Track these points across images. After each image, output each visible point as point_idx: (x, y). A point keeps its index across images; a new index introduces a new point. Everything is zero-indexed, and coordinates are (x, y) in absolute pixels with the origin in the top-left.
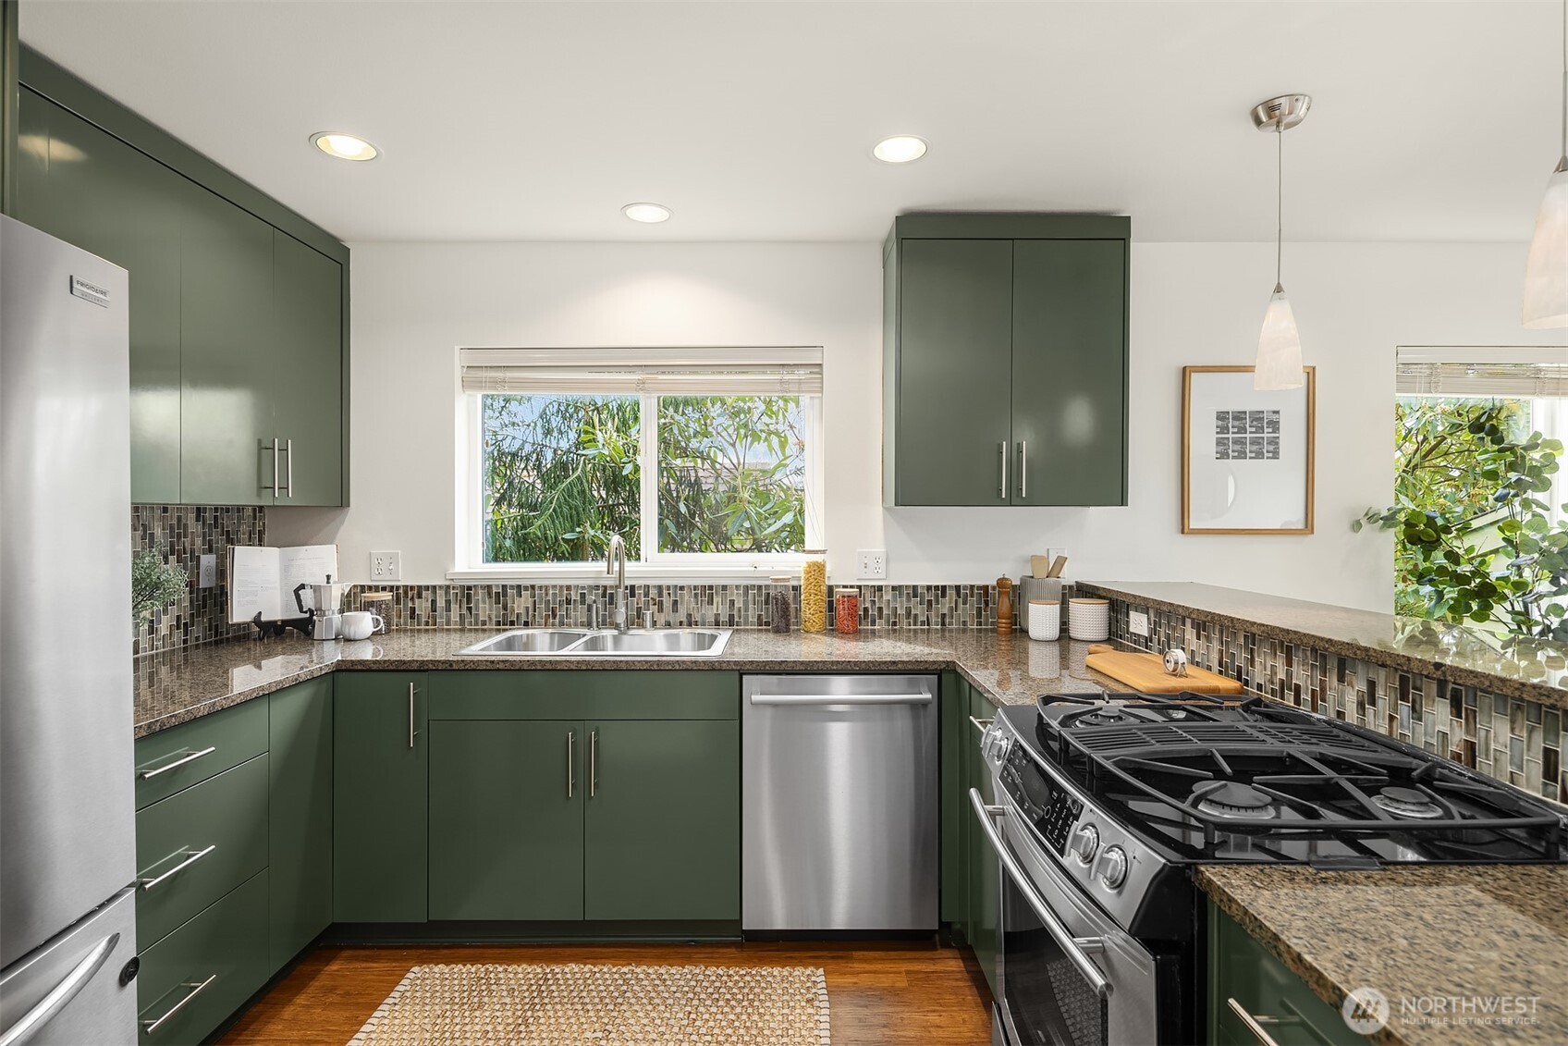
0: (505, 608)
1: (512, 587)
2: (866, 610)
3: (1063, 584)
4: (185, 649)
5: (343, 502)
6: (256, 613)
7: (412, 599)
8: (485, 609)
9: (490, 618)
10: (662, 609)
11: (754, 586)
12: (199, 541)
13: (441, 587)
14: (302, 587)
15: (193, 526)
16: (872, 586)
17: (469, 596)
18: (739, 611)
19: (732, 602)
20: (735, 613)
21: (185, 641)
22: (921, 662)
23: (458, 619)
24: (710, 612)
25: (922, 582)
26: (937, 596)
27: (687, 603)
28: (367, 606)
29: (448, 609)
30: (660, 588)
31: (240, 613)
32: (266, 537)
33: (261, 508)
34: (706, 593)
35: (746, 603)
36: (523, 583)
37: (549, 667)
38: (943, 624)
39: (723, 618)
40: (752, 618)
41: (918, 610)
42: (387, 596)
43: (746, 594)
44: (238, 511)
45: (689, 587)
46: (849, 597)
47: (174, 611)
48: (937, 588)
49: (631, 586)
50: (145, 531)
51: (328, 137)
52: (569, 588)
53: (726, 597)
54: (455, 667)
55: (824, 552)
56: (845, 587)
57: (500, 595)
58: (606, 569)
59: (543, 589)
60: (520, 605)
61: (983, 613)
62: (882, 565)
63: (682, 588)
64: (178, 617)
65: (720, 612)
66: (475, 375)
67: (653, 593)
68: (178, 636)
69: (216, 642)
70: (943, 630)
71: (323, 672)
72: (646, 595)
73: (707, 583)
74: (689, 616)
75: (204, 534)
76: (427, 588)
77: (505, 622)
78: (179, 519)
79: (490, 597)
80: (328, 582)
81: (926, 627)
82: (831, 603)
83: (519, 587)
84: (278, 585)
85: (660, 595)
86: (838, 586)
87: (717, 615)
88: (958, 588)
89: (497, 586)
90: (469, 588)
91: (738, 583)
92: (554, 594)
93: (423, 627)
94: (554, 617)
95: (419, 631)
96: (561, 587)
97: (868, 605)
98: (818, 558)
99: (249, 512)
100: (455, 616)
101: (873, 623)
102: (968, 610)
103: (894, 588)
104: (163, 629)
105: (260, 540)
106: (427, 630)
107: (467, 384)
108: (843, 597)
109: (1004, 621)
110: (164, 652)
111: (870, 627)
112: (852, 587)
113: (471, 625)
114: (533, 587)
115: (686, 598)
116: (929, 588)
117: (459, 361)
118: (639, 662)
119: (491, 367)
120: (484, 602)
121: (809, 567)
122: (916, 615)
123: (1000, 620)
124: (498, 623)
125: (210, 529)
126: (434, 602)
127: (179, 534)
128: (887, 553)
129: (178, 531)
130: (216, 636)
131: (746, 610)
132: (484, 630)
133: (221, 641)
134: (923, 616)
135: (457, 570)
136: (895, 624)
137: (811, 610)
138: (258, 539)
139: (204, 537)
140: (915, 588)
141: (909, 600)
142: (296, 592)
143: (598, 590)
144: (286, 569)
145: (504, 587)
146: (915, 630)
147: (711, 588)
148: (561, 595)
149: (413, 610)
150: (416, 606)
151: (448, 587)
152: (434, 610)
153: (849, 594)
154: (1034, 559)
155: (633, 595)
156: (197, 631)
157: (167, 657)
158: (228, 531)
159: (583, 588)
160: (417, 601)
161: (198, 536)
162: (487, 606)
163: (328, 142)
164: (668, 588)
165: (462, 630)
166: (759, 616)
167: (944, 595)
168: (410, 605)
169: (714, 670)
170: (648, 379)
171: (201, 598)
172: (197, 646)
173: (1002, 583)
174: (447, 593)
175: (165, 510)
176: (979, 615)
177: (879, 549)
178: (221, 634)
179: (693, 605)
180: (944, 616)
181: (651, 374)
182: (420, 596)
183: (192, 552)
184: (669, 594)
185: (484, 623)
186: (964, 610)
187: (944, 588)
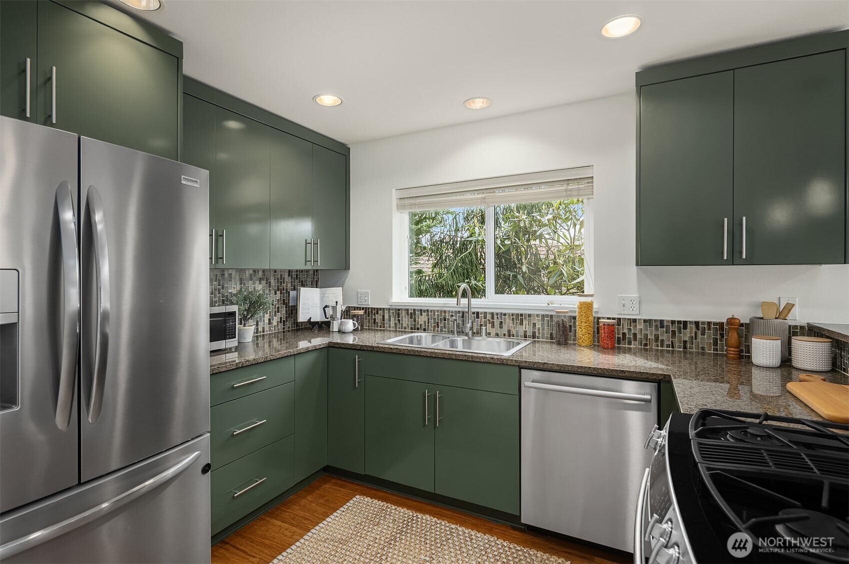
0: (415, 321)
1: (418, 310)
2: (624, 334)
3: (790, 324)
4: (284, 332)
5: (347, 267)
6: (309, 318)
7: (374, 314)
8: (406, 321)
9: (408, 326)
10: (494, 326)
11: (548, 315)
12: (289, 285)
13: (386, 309)
14: (326, 306)
15: (287, 278)
16: (628, 319)
17: (399, 313)
18: (539, 330)
19: (534, 324)
20: (537, 331)
21: (284, 328)
22: (643, 373)
23: (394, 325)
24: (521, 330)
25: (667, 317)
26: (679, 328)
27: (508, 324)
28: (353, 317)
29: (390, 320)
30: (492, 314)
31: (302, 318)
32: (319, 284)
33: (317, 270)
34: (519, 318)
35: (543, 325)
36: (423, 308)
37: (417, 354)
38: (685, 347)
39: (529, 333)
40: (547, 335)
41: (665, 337)
42: (361, 312)
43: (543, 320)
44: (307, 272)
45: (509, 314)
46: (608, 325)
47: (279, 315)
48: (679, 322)
49: (477, 312)
50: (267, 280)
51: (321, 97)
52: (445, 312)
53: (531, 322)
54: (375, 349)
55: (592, 296)
56: (609, 318)
57: (412, 314)
58: (456, 302)
59: (433, 312)
60: (422, 319)
61: (719, 342)
62: (637, 306)
63: (505, 315)
64: (281, 318)
65: (527, 330)
66: (404, 202)
67: (489, 317)
68: (281, 326)
69: (297, 329)
70: (685, 353)
71: (321, 347)
72: (485, 318)
73: (519, 312)
74: (509, 331)
75: (292, 282)
76: (381, 309)
77: (415, 328)
78: (281, 275)
79: (408, 315)
80: (337, 305)
81: (671, 349)
82: (598, 328)
83: (421, 310)
84: (319, 305)
85: (493, 318)
86: (603, 318)
87: (525, 332)
88: (697, 323)
89: (411, 309)
90: (399, 310)
91: (538, 313)
92: (438, 315)
93: (379, 328)
94: (438, 327)
95: (377, 330)
96: (441, 311)
97: (626, 331)
98: (588, 300)
99: (311, 272)
100: (392, 324)
101: (630, 343)
102: (706, 340)
103: (645, 321)
104: (275, 323)
105: (316, 285)
106: (381, 330)
107: (401, 207)
108: (604, 325)
109: (733, 349)
110: (275, 333)
111: (627, 346)
112: (614, 319)
113: (399, 330)
114: (428, 310)
115: (507, 320)
116: (673, 322)
117: (395, 195)
118: (462, 355)
119: (410, 198)
120: (406, 318)
121: (581, 305)
122: (662, 341)
123: (729, 349)
124: (412, 329)
125: (294, 280)
126: (383, 316)
127: (281, 282)
128: (640, 297)
129: (281, 280)
130: (297, 327)
131: (543, 330)
132: (405, 332)
133: (299, 329)
134: (669, 341)
135: (393, 301)
136: (646, 345)
137: (582, 331)
138: (315, 284)
139: (292, 284)
140: (662, 321)
141: (657, 329)
142: (324, 308)
143: (460, 313)
144: (322, 298)
145: (414, 310)
146: (662, 351)
147: (522, 315)
148: (441, 316)
149: (375, 319)
150: (376, 318)
151: (389, 309)
152: (384, 320)
153: (608, 323)
154: (764, 305)
155: (478, 317)
156: (288, 324)
157: (276, 335)
158: (302, 281)
159: (452, 312)
160: (376, 315)
161: (289, 283)
162: (407, 319)
163: (321, 99)
164: (497, 314)
165: (396, 331)
166: (551, 334)
167: (685, 327)
168: (374, 317)
169: (503, 364)
170: (488, 196)
171: (290, 310)
172: (289, 331)
173: (731, 321)
174: (389, 312)
175: (275, 271)
176: (715, 343)
177: (635, 295)
178: (299, 326)
179: (511, 325)
180: (685, 342)
181: (489, 193)
182: (377, 313)
183: (287, 290)
184: (498, 318)
185: (405, 328)
186: (703, 339)
187: (685, 323)
